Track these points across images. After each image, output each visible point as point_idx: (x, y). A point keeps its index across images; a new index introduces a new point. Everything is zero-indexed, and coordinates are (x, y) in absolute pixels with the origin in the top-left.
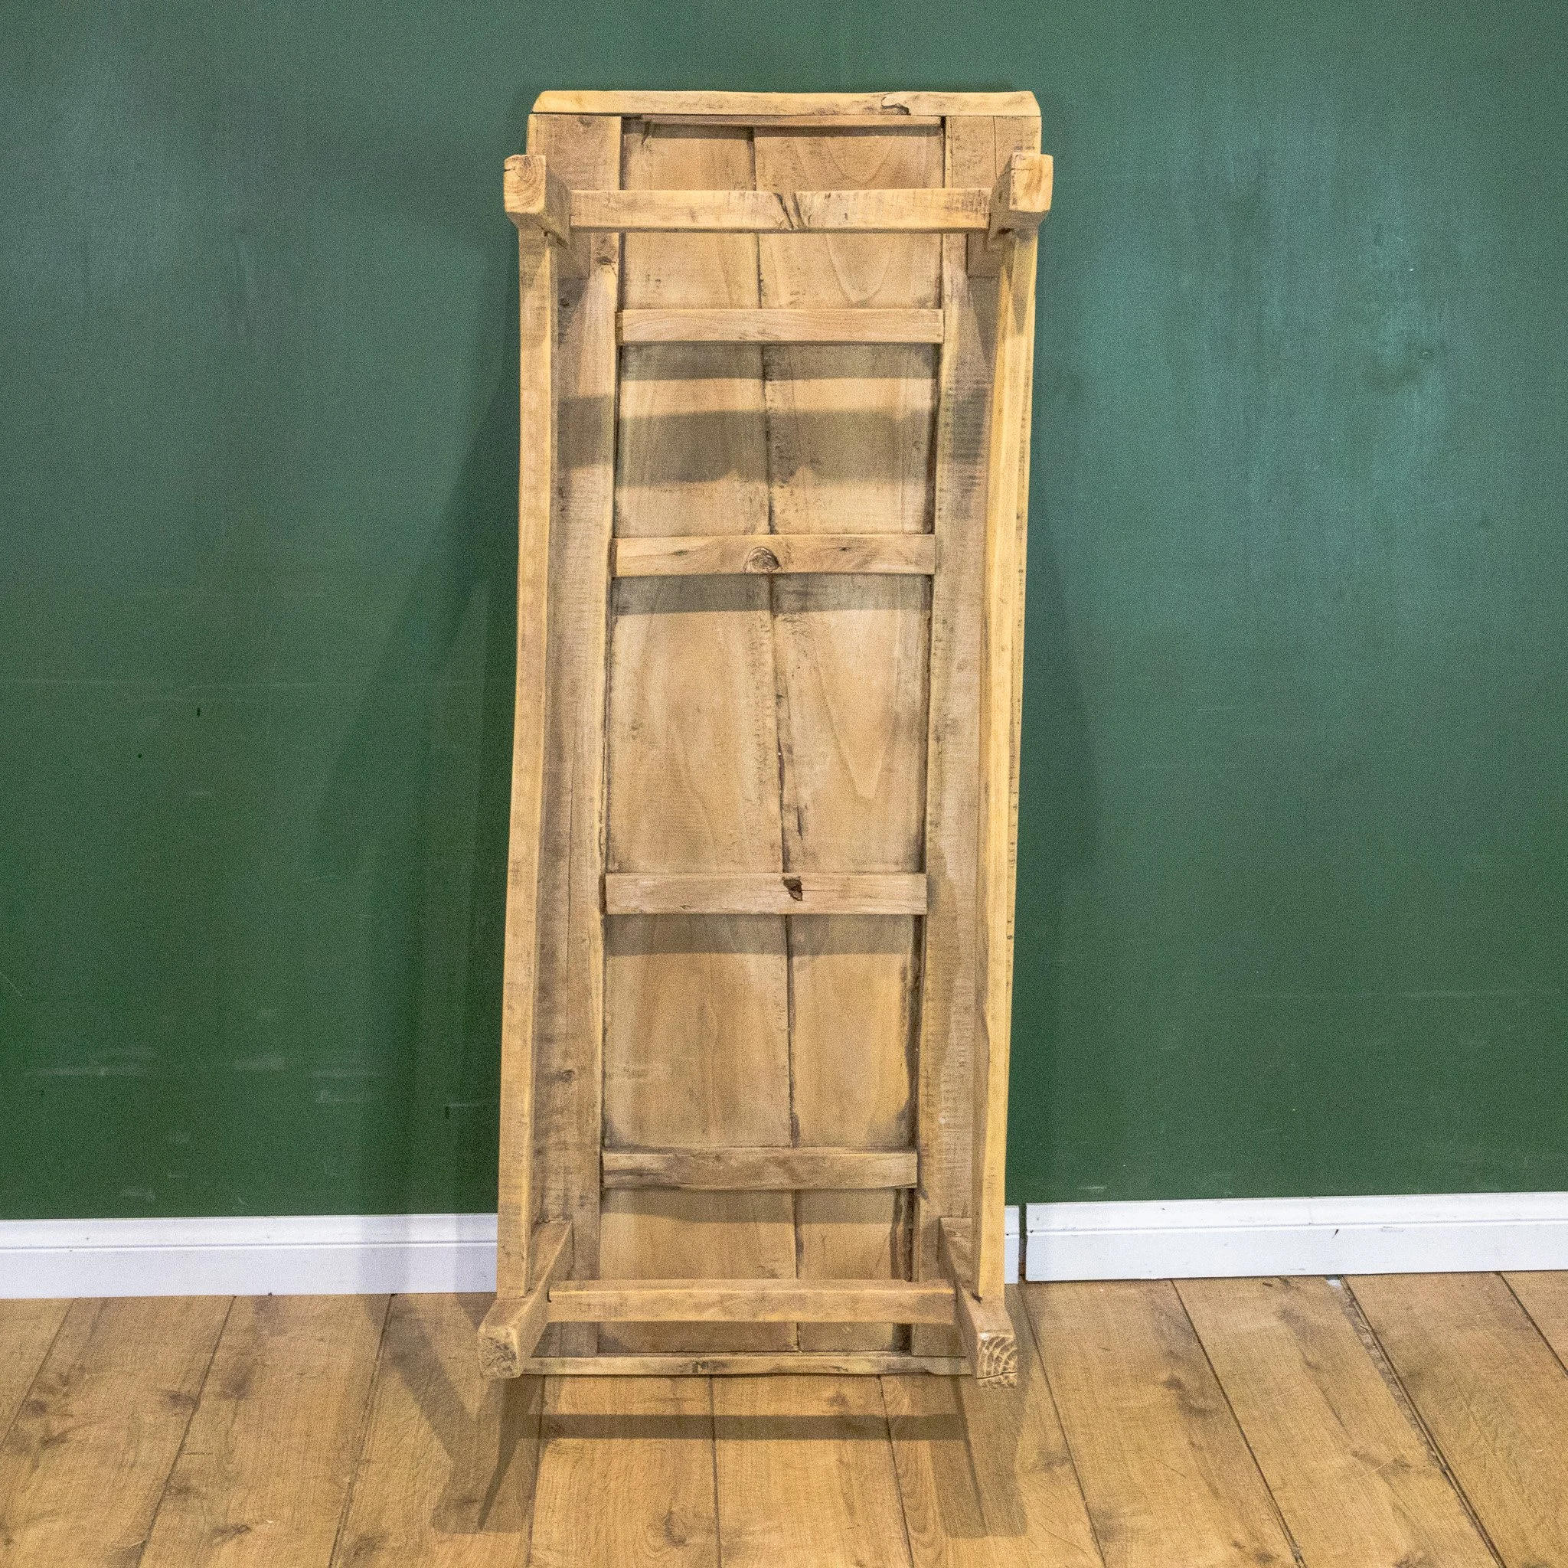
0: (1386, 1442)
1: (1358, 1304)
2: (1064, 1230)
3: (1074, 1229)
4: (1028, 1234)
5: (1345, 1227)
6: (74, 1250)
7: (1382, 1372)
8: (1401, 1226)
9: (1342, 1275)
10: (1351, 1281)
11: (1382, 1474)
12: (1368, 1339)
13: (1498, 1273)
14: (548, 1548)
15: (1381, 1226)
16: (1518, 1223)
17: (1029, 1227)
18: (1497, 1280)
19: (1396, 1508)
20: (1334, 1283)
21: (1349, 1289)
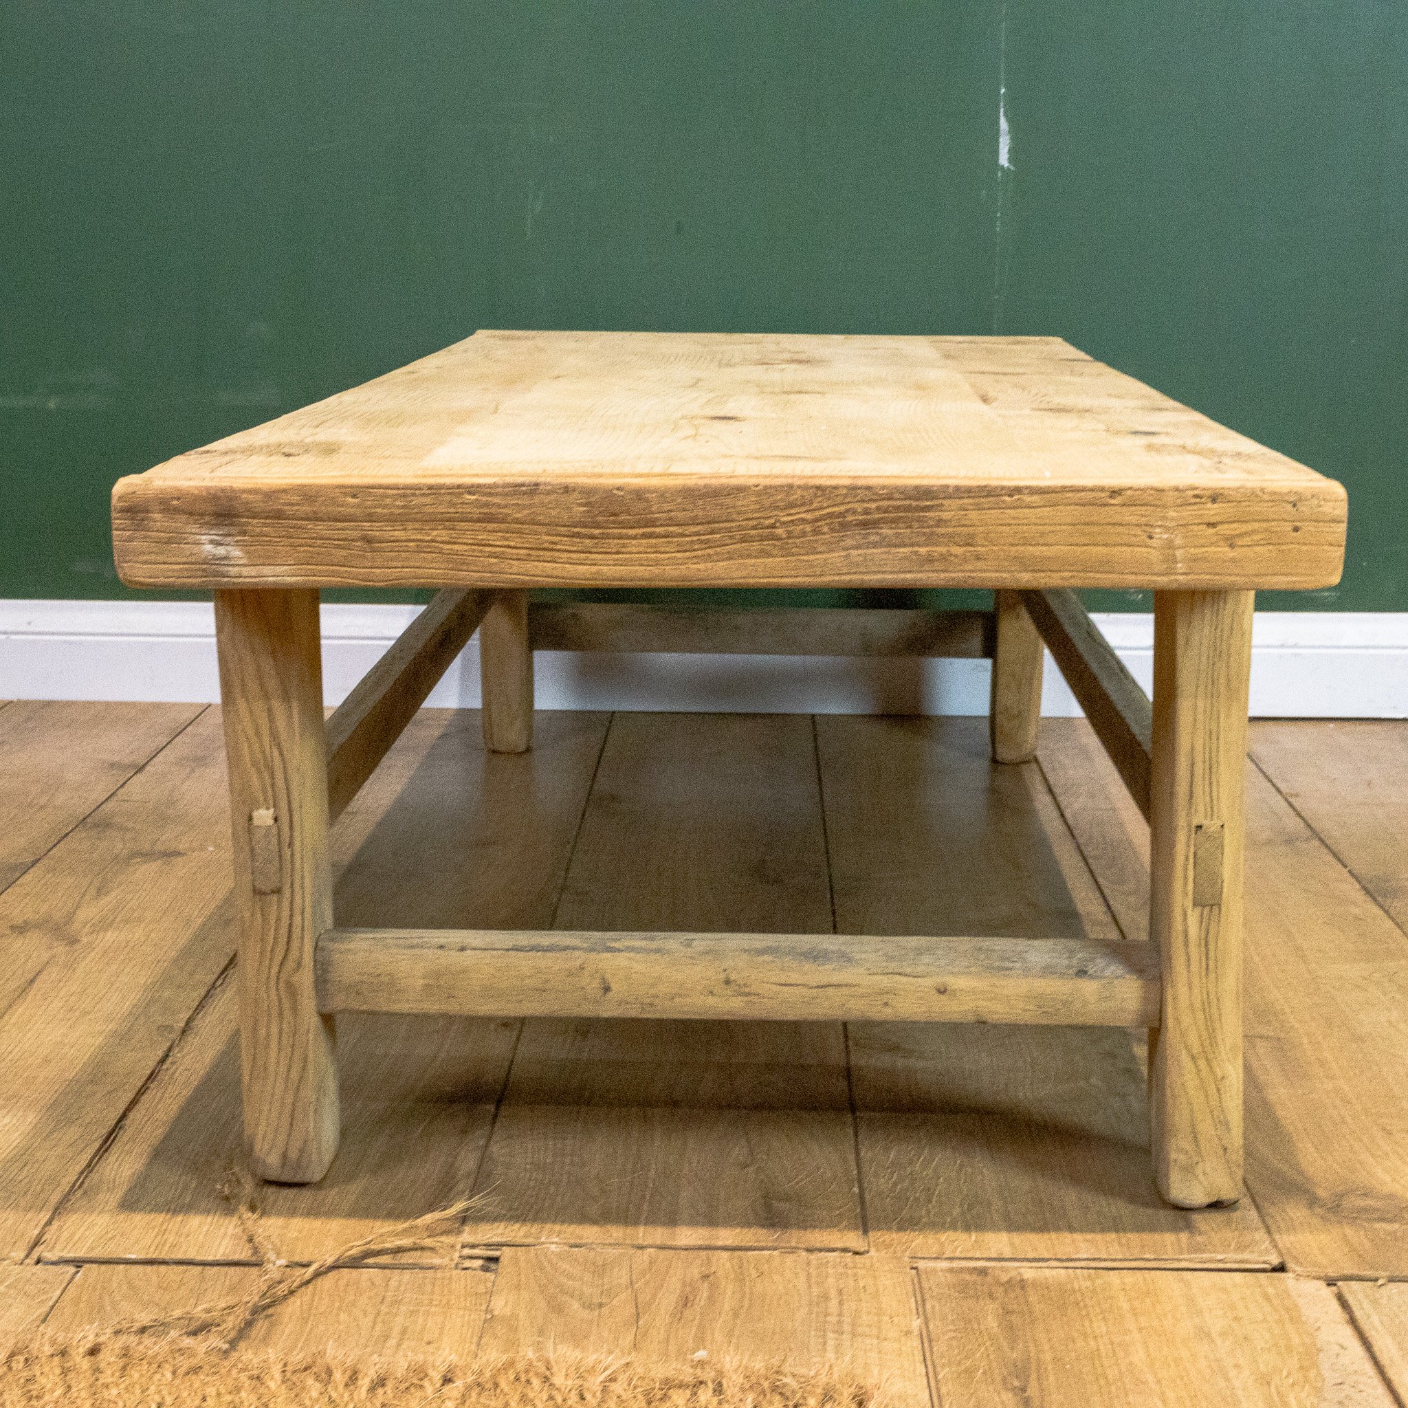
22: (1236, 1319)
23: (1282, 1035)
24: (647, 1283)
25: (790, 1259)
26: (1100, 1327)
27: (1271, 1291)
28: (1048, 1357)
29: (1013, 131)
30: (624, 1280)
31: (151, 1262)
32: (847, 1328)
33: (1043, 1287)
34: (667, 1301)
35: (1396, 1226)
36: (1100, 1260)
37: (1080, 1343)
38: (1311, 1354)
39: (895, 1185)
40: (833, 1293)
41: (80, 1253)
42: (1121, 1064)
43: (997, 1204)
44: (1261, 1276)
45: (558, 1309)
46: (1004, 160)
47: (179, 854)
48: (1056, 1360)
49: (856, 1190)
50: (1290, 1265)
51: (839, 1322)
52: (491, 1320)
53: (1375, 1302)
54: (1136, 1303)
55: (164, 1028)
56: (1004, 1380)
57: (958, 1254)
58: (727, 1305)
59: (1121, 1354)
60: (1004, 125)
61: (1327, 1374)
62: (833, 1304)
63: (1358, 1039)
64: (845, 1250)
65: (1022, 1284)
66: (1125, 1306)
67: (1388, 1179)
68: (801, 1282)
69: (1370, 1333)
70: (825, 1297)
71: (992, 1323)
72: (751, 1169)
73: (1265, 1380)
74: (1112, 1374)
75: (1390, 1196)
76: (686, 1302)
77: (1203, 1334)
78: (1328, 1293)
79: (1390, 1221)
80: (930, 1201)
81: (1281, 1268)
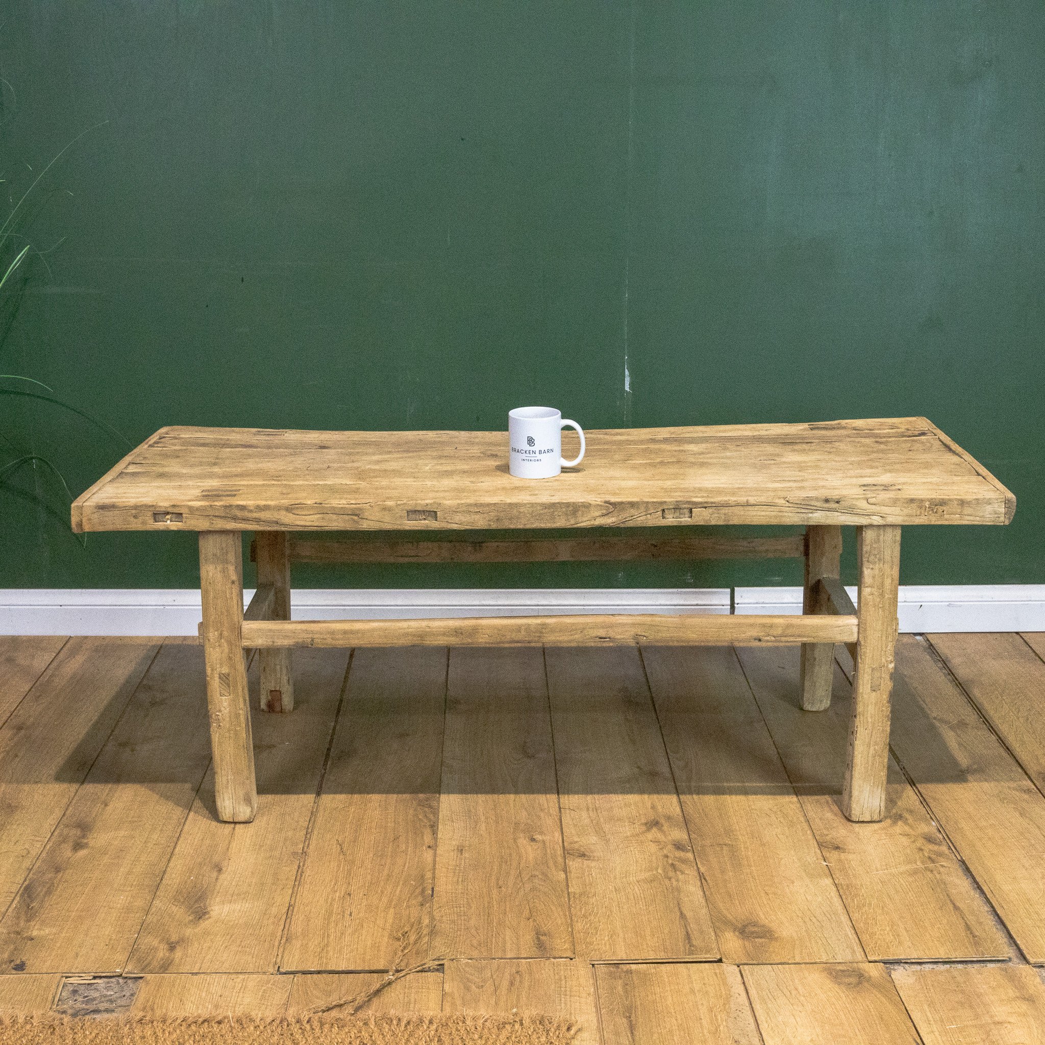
0: (952, 712)
1: (933, 647)
2: (757, 603)
3: (763, 603)
4: (736, 605)
5: (925, 603)
6: (166, 607)
7: (949, 680)
8: (958, 603)
9: (923, 634)
10: (929, 637)
11: (952, 728)
12: (940, 665)
13: (1017, 633)
14: (453, 759)
15: (948, 603)
16: (1030, 602)
17: (736, 601)
18: (1018, 637)
19: (960, 744)
20: (918, 638)
21: (928, 640)
22: (704, 984)
23: (734, 843)
24: (498, 976)
25: (548, 962)
26: (658, 990)
27: (717, 971)
28: (638, 1003)
29: (631, 375)
30: (489, 974)
31: (319, 972)
32: (568, 993)
33: (638, 972)
34: (505, 984)
35: (763, 940)
36: (657, 959)
37: (650, 997)
38: (729, 997)
39: (584, 926)
40: (563, 978)
41: (294, 969)
42: (670, 862)
43: (621, 935)
44: (715, 964)
45: (468, 989)
46: (627, 388)
47: (274, 746)
48: (641, 1004)
49: (570, 929)
50: (724, 960)
51: (566, 991)
52: (444, 995)
53: (752, 974)
54: (670, 978)
55: (294, 854)
56: (623, 1014)
57: (607, 959)
58: (526, 984)
59: (663, 1000)
60: (627, 372)
61: (732, 1006)
62: (563, 982)
63: (763, 845)
64: (566, 958)
65: (631, 972)
66: (666, 980)
67: (763, 917)
68: (551, 973)
69: (749, 988)
70: (560, 980)
71: (620, 988)
72: (531, 920)
73: (711, 1010)
74: (660, 1009)
75: (763, 926)
76: (512, 984)
77: (692, 991)
78: (737, 969)
79: (761, 938)
80: (597, 933)
81: (720, 961)
